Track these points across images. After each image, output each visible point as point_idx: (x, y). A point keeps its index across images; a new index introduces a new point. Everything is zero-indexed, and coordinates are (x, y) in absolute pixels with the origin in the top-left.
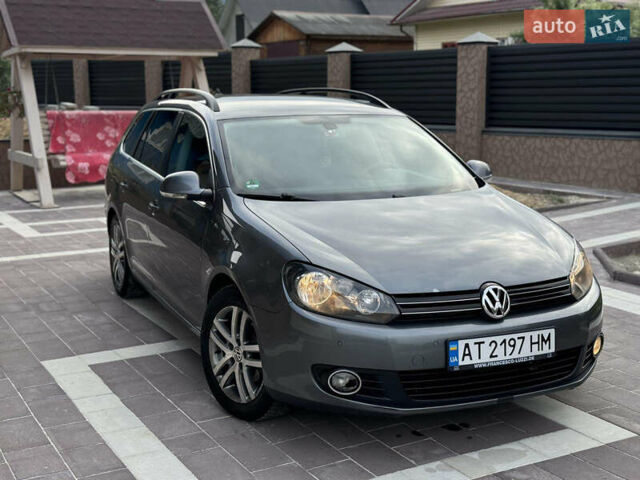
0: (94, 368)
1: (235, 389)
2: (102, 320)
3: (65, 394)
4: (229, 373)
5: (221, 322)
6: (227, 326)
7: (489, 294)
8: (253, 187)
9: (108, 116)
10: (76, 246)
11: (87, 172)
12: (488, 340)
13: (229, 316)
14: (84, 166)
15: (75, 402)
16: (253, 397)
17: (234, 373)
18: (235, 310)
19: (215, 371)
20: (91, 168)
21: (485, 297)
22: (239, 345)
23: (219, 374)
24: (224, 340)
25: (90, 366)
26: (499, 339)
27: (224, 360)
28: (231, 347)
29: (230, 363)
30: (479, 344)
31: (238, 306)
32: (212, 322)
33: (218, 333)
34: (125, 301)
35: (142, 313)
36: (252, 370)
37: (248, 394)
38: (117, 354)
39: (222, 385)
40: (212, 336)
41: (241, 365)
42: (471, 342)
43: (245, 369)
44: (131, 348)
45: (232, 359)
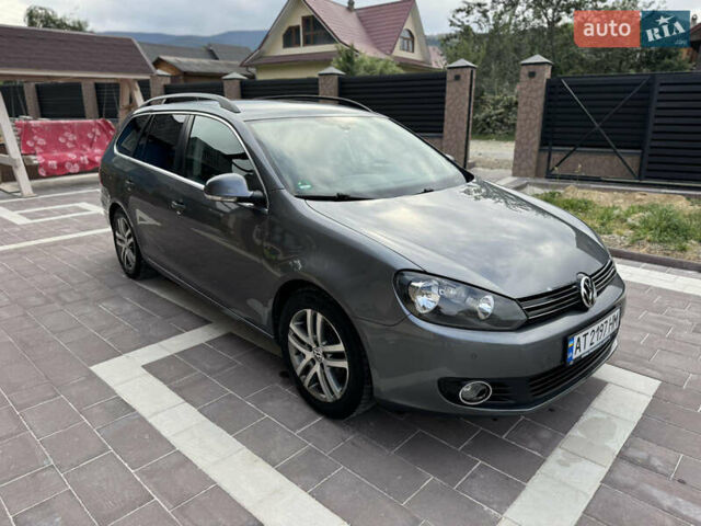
0: (149, 368)
1: (319, 389)
2: (128, 308)
3: (134, 410)
4: (311, 373)
5: (297, 326)
6: (303, 328)
7: (585, 286)
8: (306, 188)
9: (66, 124)
10: (67, 230)
11: (56, 167)
12: (590, 330)
13: (304, 318)
14: (52, 163)
15: (150, 421)
16: (338, 397)
17: (316, 374)
18: (309, 312)
19: (299, 371)
20: (58, 165)
21: (583, 290)
22: (318, 345)
23: (301, 374)
24: (302, 343)
25: (143, 366)
26: (595, 327)
27: (305, 362)
28: (310, 349)
29: (311, 363)
30: (585, 335)
31: (313, 309)
32: (289, 328)
33: (295, 335)
34: (137, 283)
35: (163, 296)
36: (333, 369)
37: (332, 393)
38: (163, 347)
39: (306, 383)
40: (291, 339)
41: (322, 365)
42: (581, 335)
43: (327, 370)
44: (173, 338)
45: (313, 361)
